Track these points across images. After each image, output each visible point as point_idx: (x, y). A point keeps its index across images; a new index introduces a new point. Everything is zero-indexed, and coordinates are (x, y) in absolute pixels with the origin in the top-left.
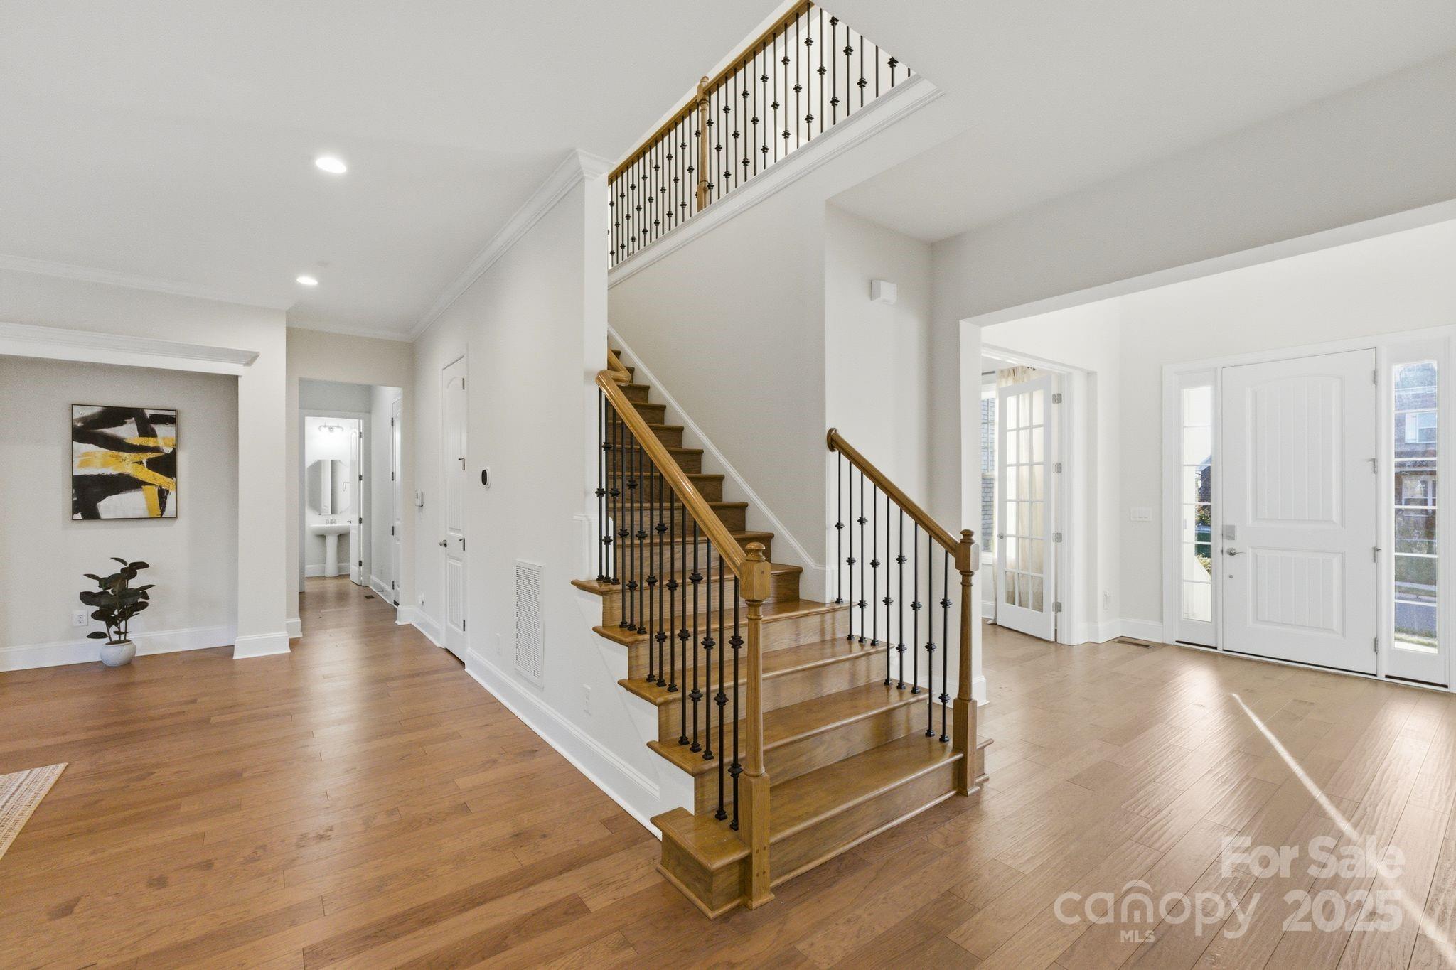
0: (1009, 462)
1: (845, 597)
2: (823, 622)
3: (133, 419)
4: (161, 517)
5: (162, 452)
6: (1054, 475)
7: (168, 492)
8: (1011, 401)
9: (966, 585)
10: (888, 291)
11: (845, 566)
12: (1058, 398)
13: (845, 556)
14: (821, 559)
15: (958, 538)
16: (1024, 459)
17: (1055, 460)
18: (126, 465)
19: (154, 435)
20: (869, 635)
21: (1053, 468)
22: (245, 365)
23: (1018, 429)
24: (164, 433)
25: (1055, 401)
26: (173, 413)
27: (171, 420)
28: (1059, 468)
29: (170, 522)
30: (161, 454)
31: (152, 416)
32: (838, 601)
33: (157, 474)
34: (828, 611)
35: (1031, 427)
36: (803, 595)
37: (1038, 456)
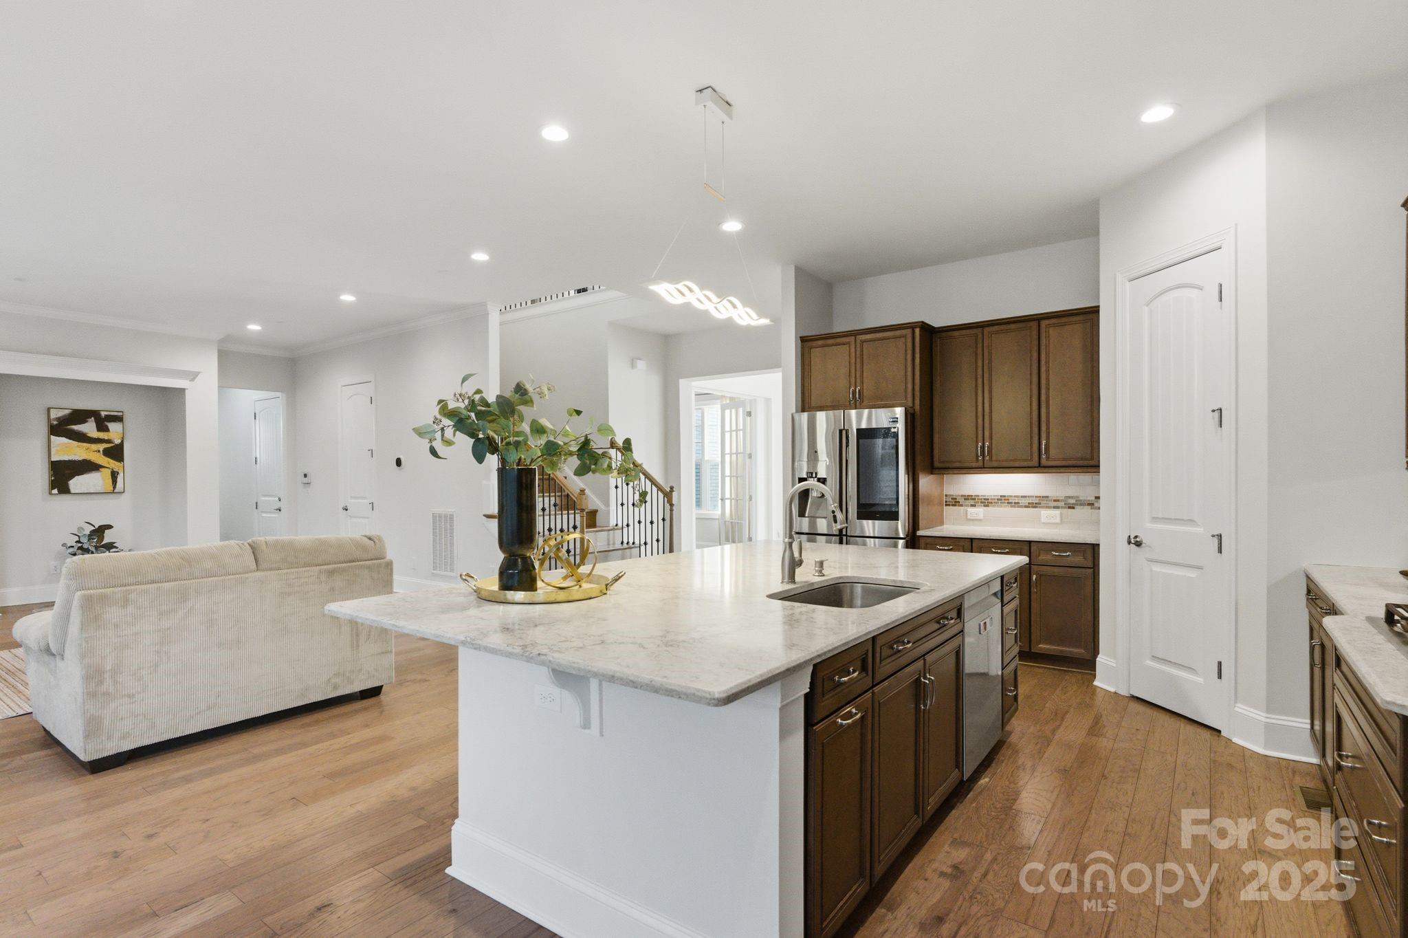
0: (726, 452)
1: (620, 524)
2: (608, 535)
3: (93, 418)
4: (113, 492)
5: (112, 443)
6: (748, 461)
7: (118, 473)
8: (727, 412)
9: (671, 510)
10: (641, 365)
11: (620, 507)
12: (749, 414)
13: (619, 502)
14: (607, 504)
15: (668, 490)
16: (734, 451)
17: (748, 451)
18: (91, 452)
19: (107, 430)
20: (631, 541)
21: (747, 457)
22: (190, 381)
23: (731, 431)
24: (114, 428)
25: (748, 415)
26: (120, 414)
27: (118, 419)
28: (750, 456)
29: (119, 495)
30: (113, 445)
31: (106, 416)
32: (617, 525)
33: (109, 459)
34: (611, 530)
35: (737, 430)
36: (597, 525)
37: (741, 449)
